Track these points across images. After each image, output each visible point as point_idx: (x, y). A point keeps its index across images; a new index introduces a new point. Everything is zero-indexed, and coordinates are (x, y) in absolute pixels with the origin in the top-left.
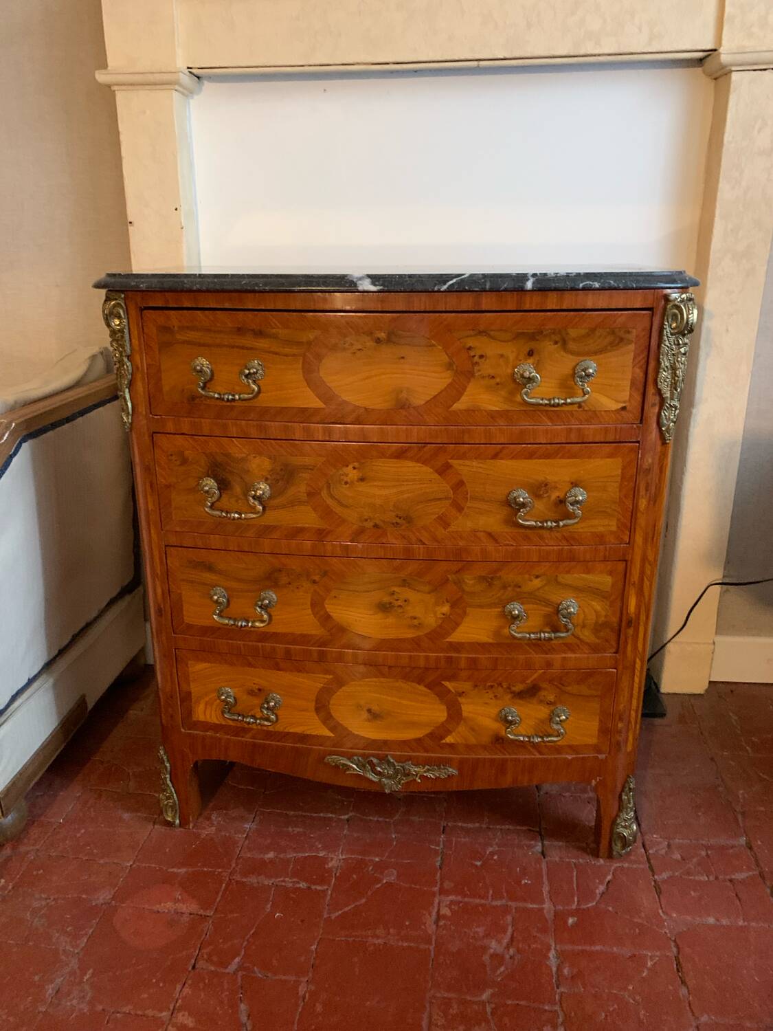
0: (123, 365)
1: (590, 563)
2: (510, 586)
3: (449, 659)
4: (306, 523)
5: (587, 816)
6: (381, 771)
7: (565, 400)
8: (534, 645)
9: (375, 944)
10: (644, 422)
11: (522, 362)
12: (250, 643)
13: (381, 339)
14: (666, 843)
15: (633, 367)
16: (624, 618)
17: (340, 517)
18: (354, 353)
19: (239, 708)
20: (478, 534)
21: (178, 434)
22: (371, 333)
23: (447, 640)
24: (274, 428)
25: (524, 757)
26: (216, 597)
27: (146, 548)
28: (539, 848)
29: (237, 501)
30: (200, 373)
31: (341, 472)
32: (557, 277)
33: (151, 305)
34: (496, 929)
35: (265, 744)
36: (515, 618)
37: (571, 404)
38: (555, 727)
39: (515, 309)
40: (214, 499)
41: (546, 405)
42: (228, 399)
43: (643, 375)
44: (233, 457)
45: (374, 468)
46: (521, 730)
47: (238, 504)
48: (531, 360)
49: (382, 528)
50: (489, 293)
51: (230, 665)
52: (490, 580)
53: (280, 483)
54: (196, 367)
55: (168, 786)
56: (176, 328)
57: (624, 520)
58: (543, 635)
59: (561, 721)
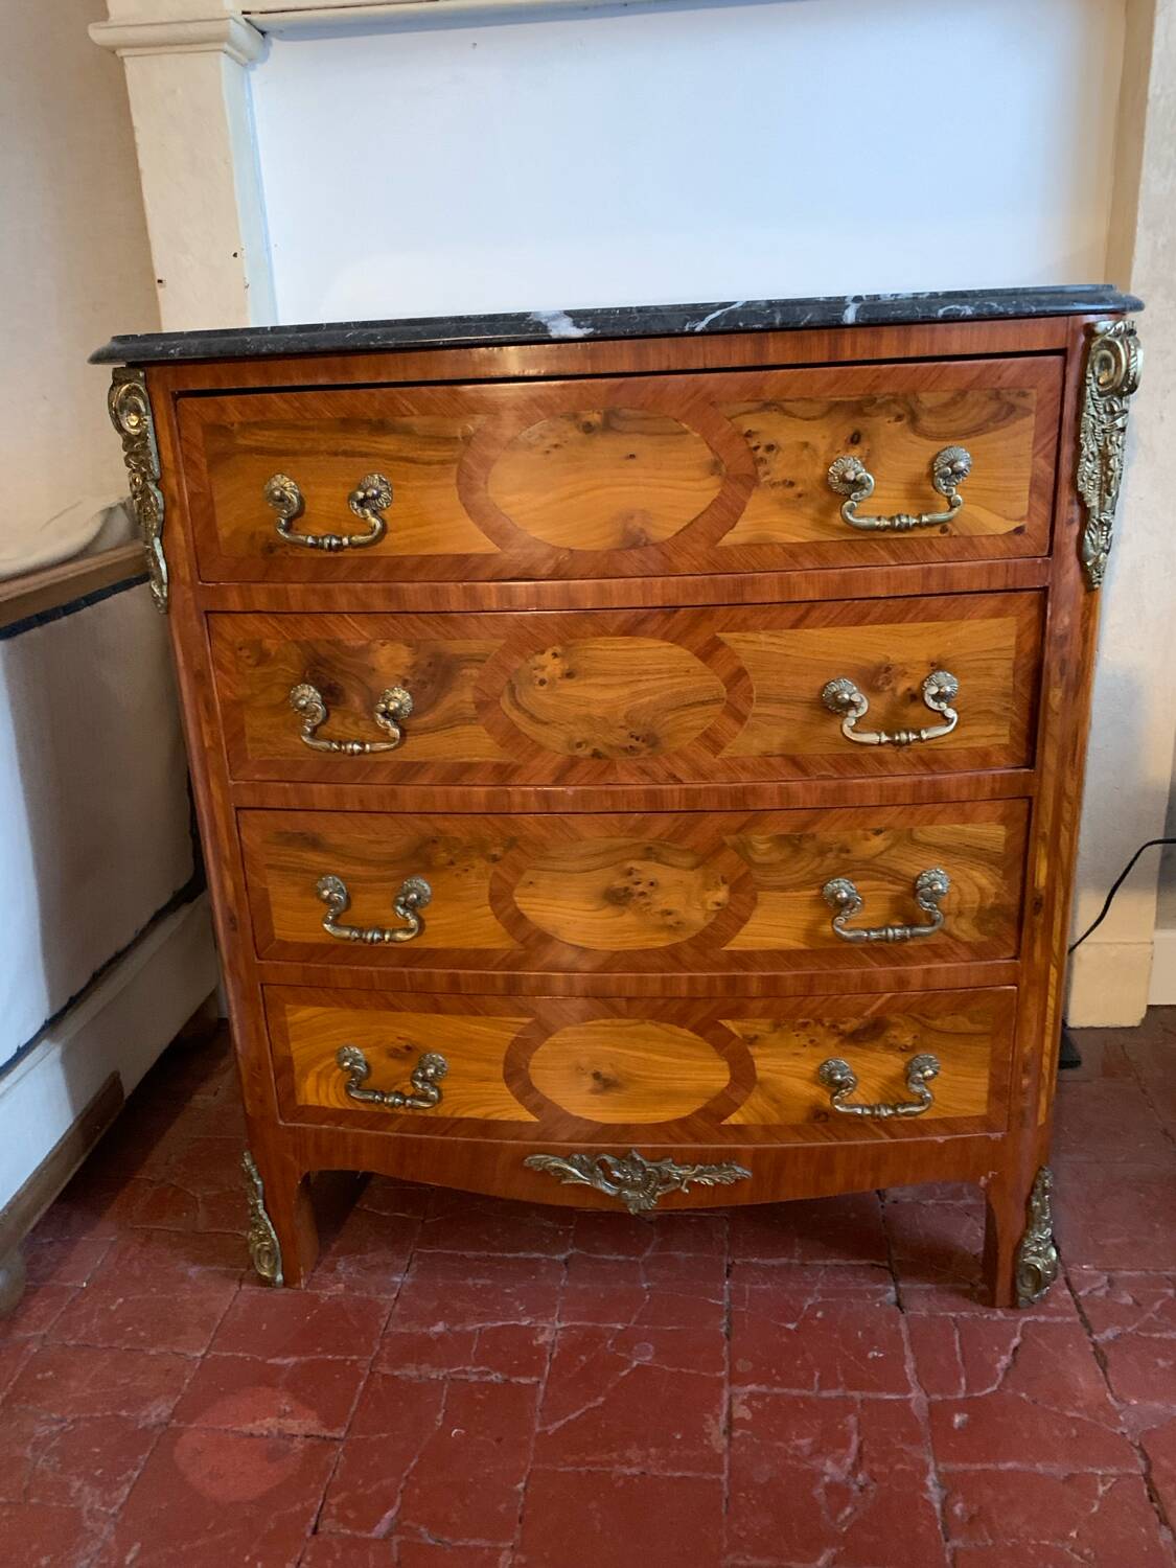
0: (149, 497)
1: (969, 805)
2: (831, 850)
3: (731, 983)
4: (476, 756)
5: (970, 1236)
6: (621, 1176)
7: (919, 517)
8: (873, 948)
9: (626, 1476)
10: (1054, 551)
11: (840, 455)
12: (390, 969)
13: (593, 424)
14: (1106, 1278)
15: (1034, 456)
16: (1029, 897)
17: (534, 741)
18: (548, 452)
19: (373, 1081)
20: (772, 760)
21: (250, 613)
22: (575, 416)
23: (727, 948)
24: (414, 592)
25: (863, 1142)
26: (326, 893)
27: (204, 813)
28: (891, 1295)
30: (281, 504)
31: (532, 663)
32: (896, 302)
33: (192, 387)
34: (831, 1441)
35: (420, 1139)
36: (842, 905)
37: (930, 525)
38: (917, 1089)
39: (825, 360)
40: (317, 721)
41: (885, 528)
42: (330, 545)
43: (1050, 470)
44: (346, 647)
45: (589, 653)
46: (857, 1097)
47: (358, 727)
48: (856, 451)
49: (606, 757)
50: (780, 333)
51: (357, 1008)
52: (797, 842)
53: (429, 687)
54: (272, 492)
55: (260, 1217)
56: (236, 425)
57: (1023, 726)
58: (890, 932)
59: (925, 1078)
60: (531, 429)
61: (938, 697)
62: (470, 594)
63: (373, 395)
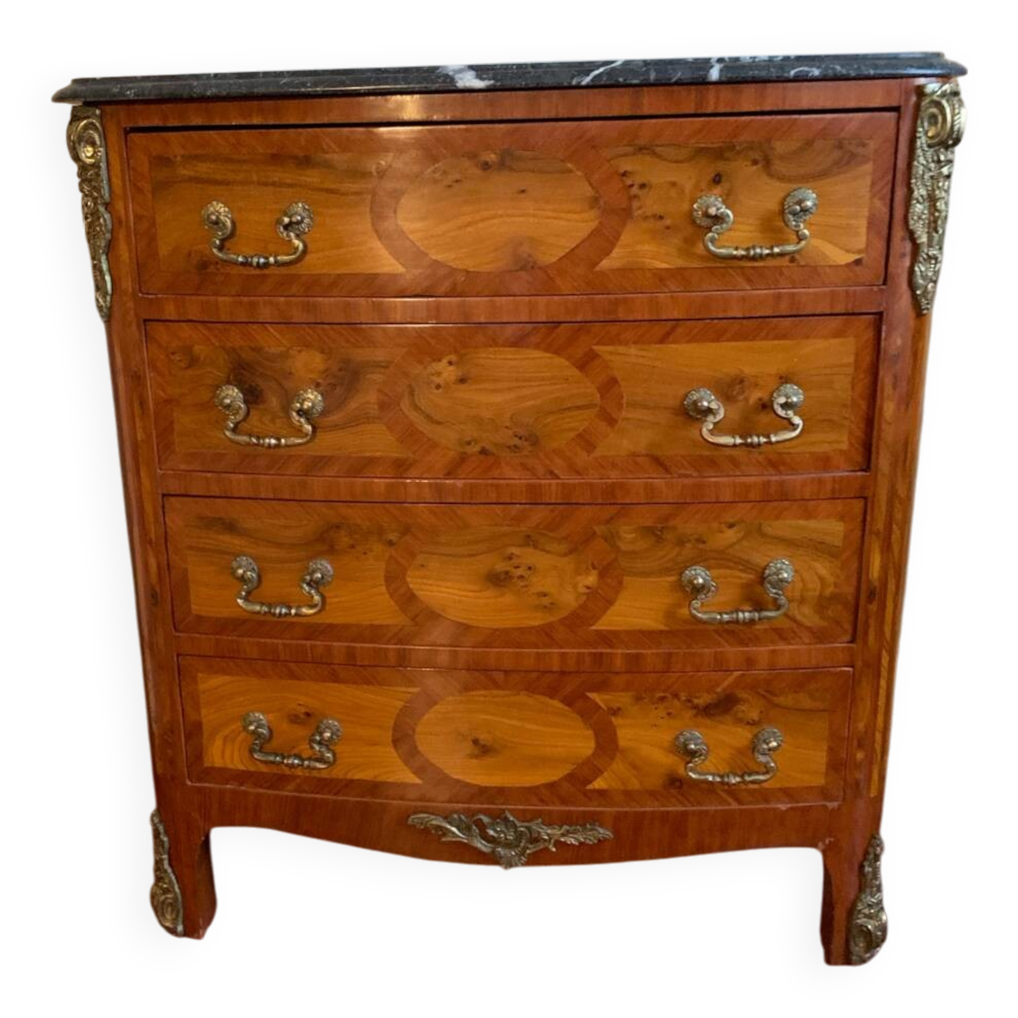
0: (99, 218)
1: (813, 503)
2: (689, 541)
3: (598, 658)
4: (378, 451)
6: (495, 835)
7: (772, 248)
8: (727, 631)
10: (889, 282)
11: (704, 193)
12: (294, 642)
13: (490, 163)
15: (872, 199)
16: (864, 588)
17: (429, 440)
18: (450, 186)
19: (274, 744)
20: (639, 459)
21: (184, 321)
22: (473, 156)
23: (594, 628)
24: (329, 305)
25: (714, 808)
26: (240, 571)
27: (133, 496)
29: (273, 421)
30: (215, 226)
31: (430, 370)
33: (142, 124)
35: (316, 799)
36: (697, 590)
37: (781, 255)
38: (762, 759)
39: (692, 112)
40: (239, 418)
41: (742, 258)
42: (258, 263)
43: (886, 210)
44: (267, 353)
45: (482, 362)
46: (709, 765)
47: (274, 423)
48: (718, 190)
49: (493, 454)
50: (654, 88)
51: (263, 677)
52: (659, 533)
53: (338, 388)
54: (209, 216)
55: (166, 871)
56: (179, 159)
57: (859, 433)
58: (741, 615)
59: (770, 749)
60: (437, 165)
61: (786, 406)
62: (378, 307)
63: (300, 134)
